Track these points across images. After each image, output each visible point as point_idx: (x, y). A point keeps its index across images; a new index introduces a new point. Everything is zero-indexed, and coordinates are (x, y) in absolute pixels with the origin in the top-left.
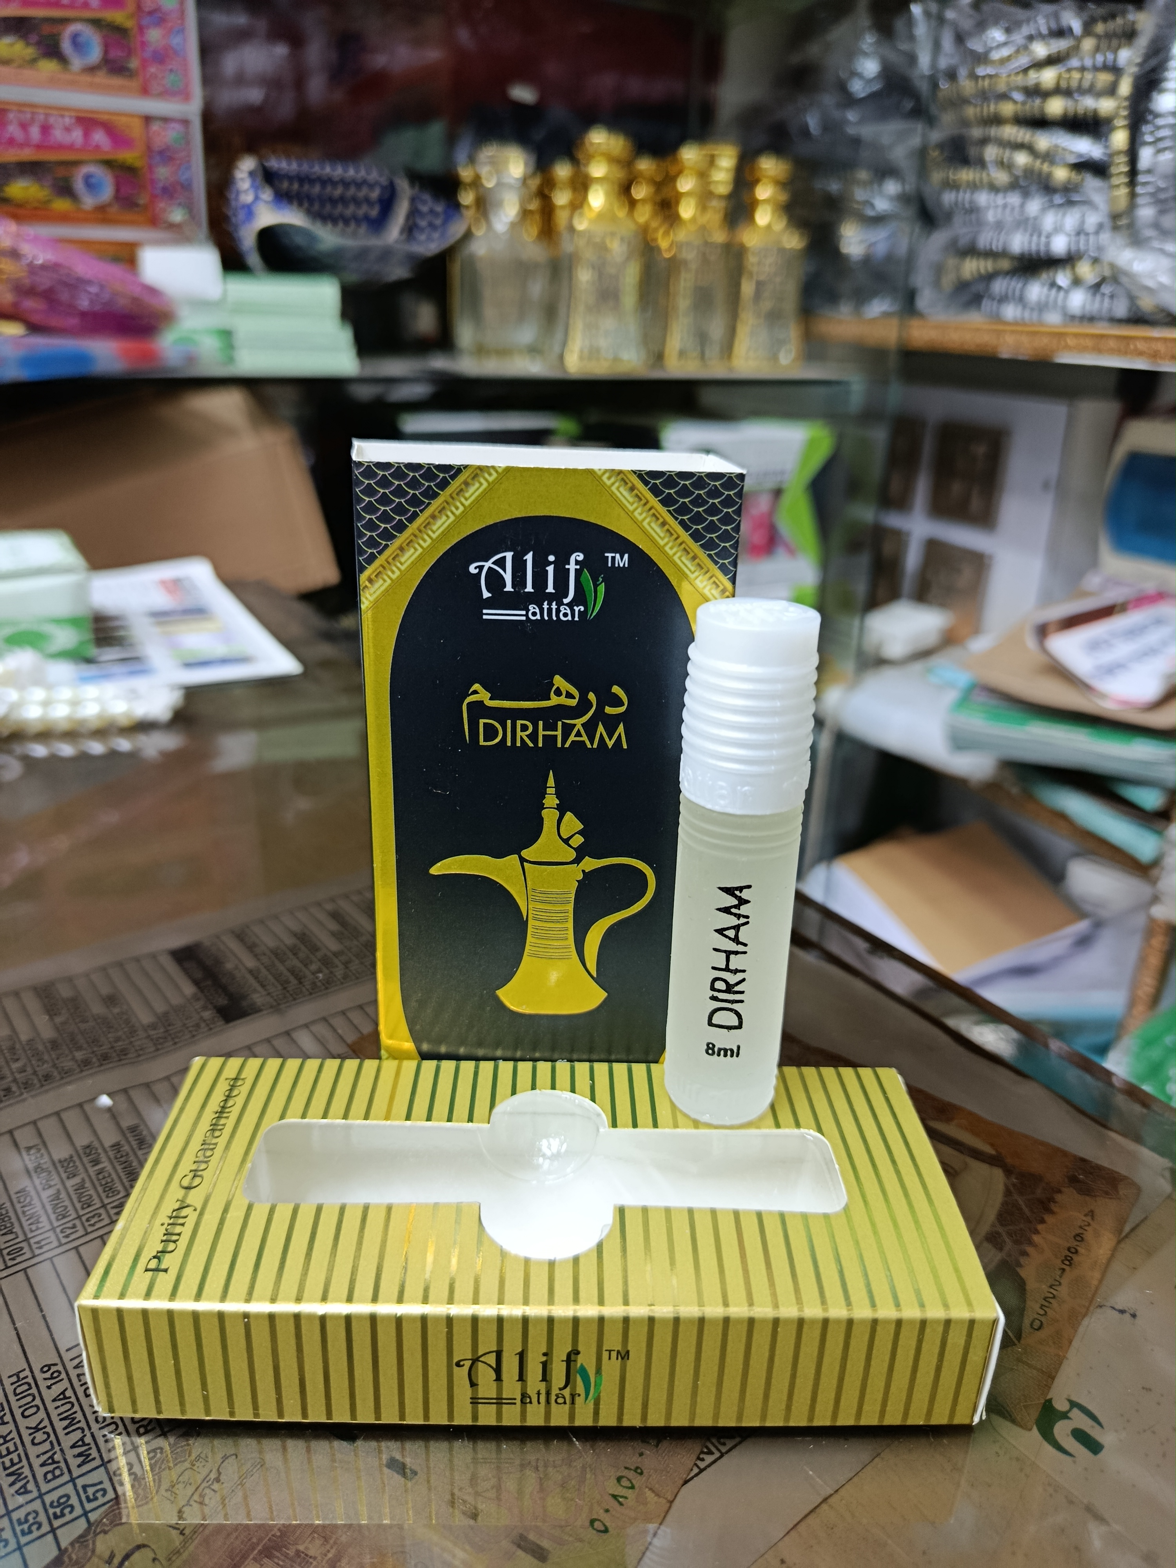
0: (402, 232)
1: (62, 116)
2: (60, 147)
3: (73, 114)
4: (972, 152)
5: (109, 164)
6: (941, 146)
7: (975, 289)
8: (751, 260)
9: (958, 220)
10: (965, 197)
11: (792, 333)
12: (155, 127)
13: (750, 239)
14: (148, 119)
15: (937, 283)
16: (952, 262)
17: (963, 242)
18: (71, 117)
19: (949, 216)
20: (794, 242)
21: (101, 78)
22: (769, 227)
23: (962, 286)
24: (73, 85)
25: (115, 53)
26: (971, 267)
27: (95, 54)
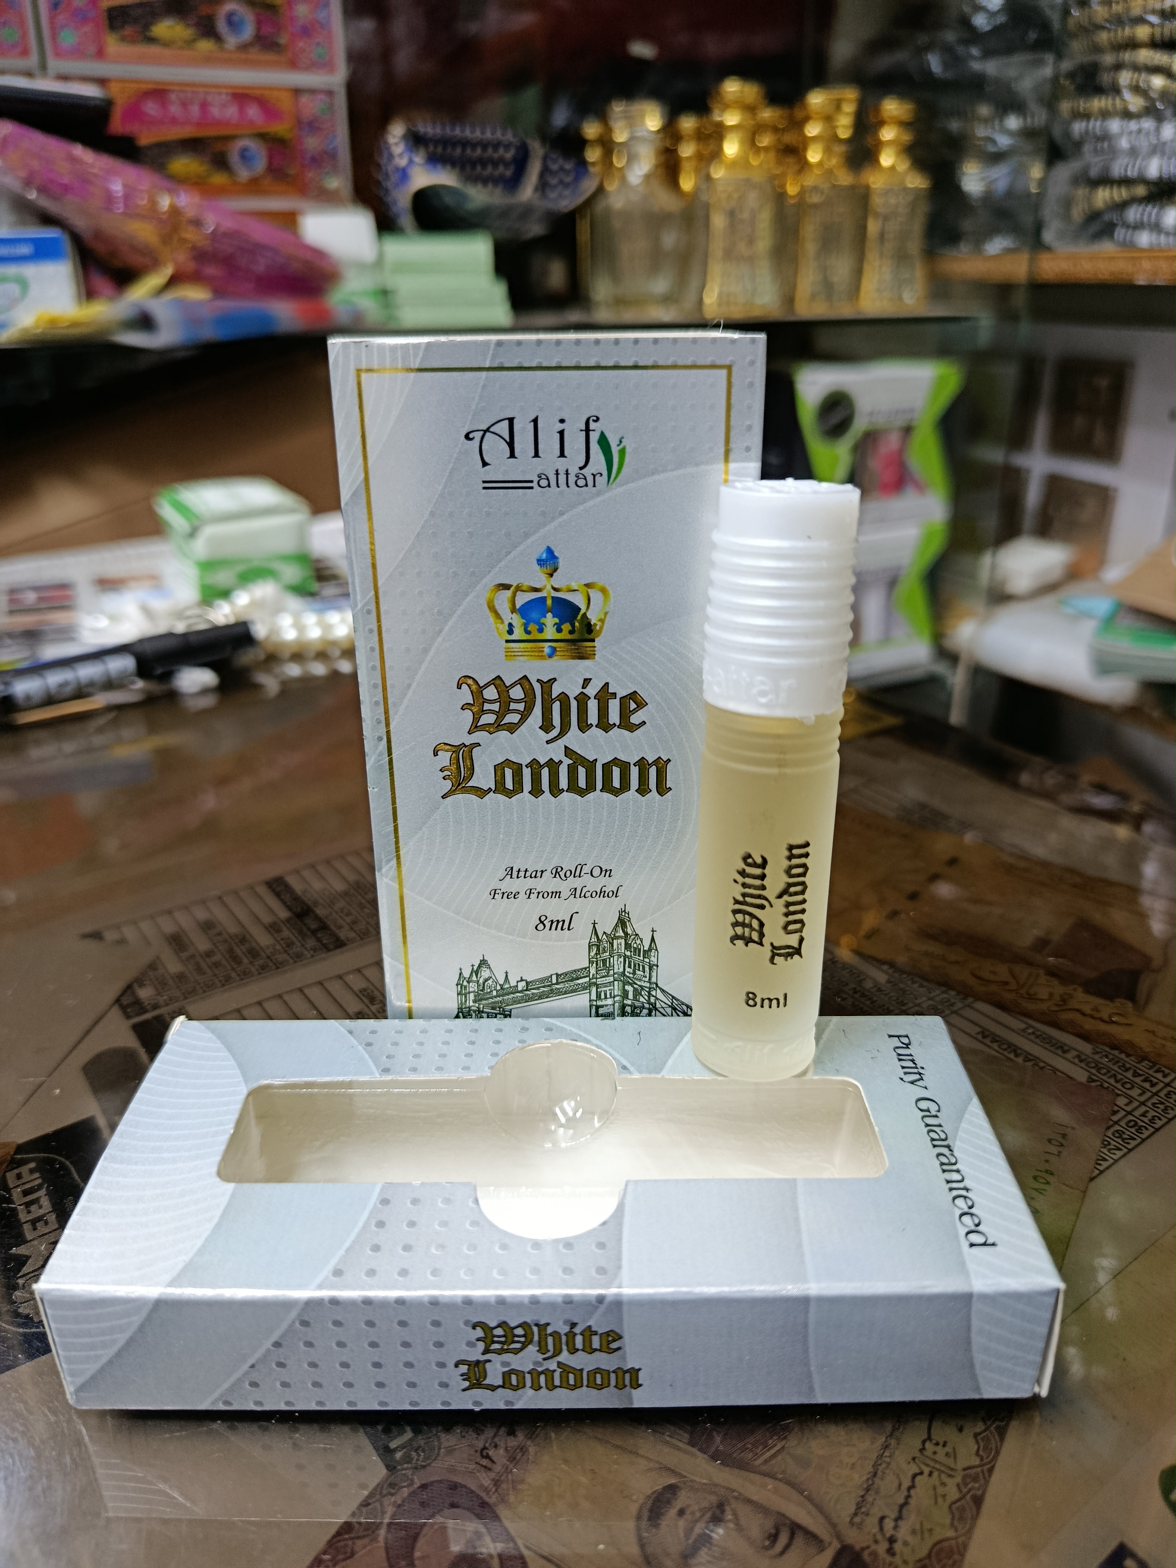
0: (536, 189)
1: (220, 94)
2: (218, 123)
3: (230, 91)
4: (1105, 78)
5: (263, 137)
6: (1071, 75)
7: (1106, 217)
8: (877, 201)
9: (1087, 148)
10: (1095, 125)
11: (918, 272)
12: (304, 99)
13: (876, 181)
14: (297, 92)
15: (1066, 215)
16: (1081, 192)
17: (1094, 173)
18: (227, 94)
19: (1078, 145)
20: (917, 182)
21: (255, 54)
22: (892, 168)
23: (1094, 216)
24: (229, 62)
25: (267, 30)
26: (1103, 196)
27: (248, 32)
